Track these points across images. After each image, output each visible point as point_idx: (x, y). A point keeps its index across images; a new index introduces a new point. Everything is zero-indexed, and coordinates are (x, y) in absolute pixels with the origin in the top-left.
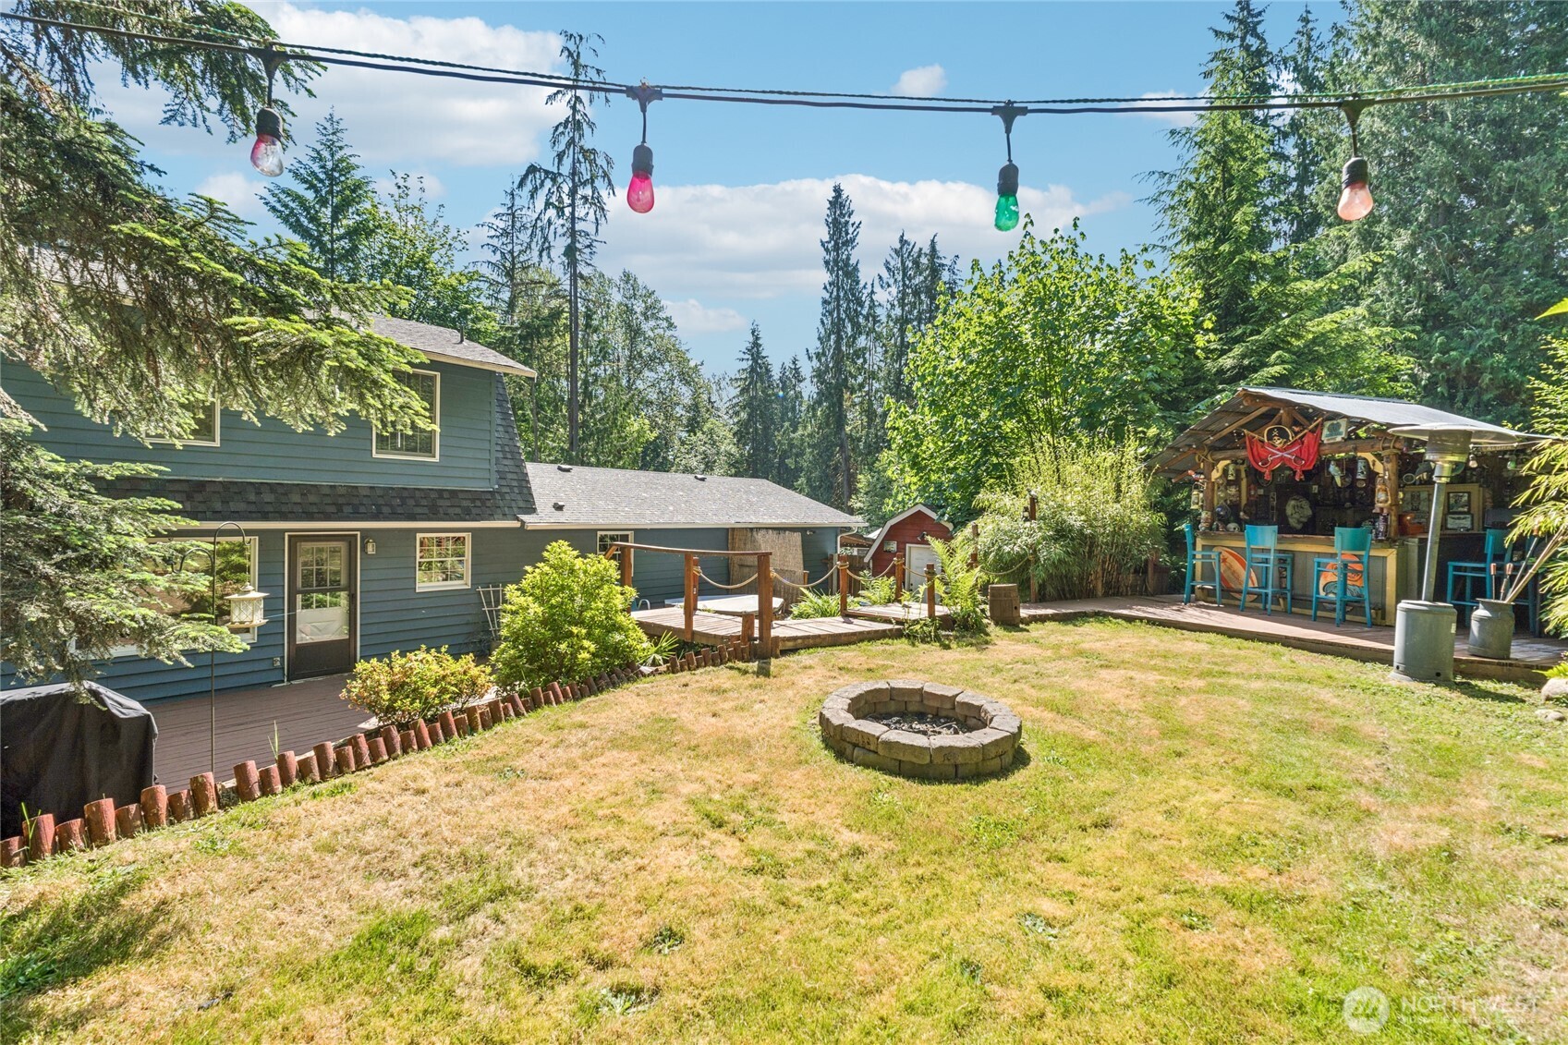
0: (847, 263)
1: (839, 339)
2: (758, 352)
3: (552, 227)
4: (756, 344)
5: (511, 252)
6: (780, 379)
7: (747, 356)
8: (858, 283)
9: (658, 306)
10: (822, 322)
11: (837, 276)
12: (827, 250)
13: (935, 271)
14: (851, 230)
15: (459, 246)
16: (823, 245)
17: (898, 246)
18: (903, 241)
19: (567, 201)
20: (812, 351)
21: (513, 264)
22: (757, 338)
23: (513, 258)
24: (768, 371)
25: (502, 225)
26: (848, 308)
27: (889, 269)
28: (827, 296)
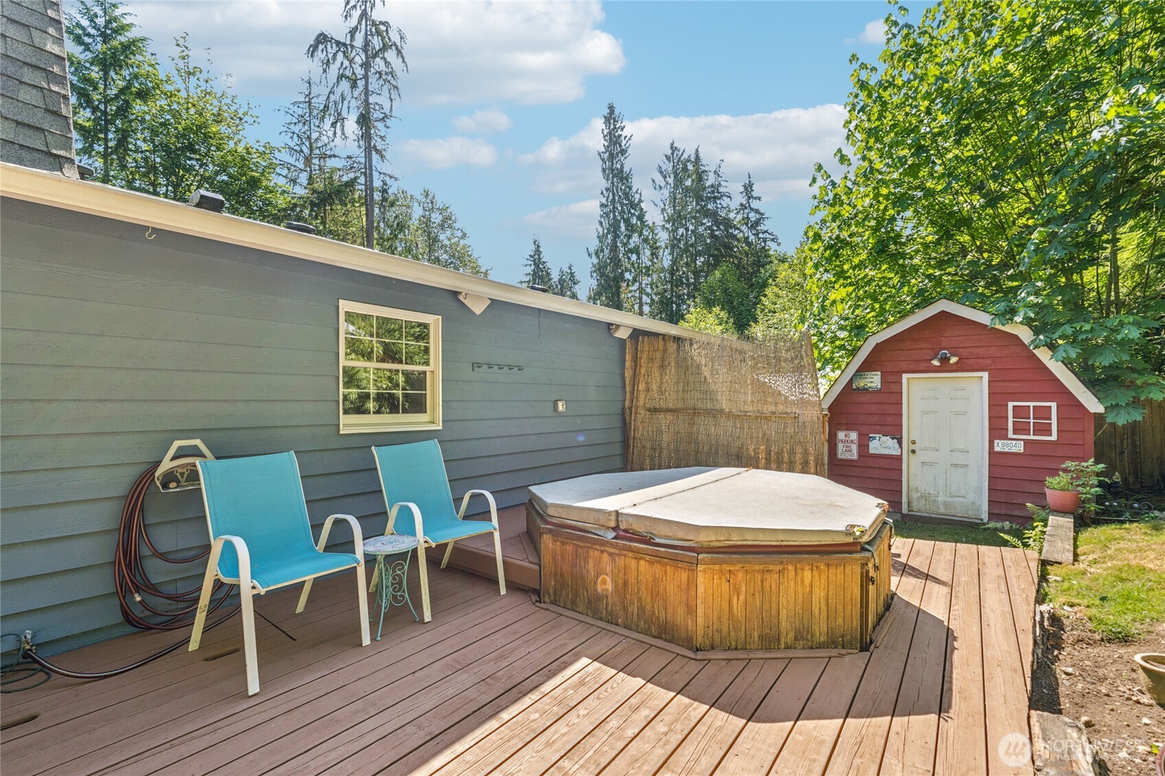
0: (621, 171)
1: (616, 236)
2: (539, 259)
3: (346, 103)
4: (538, 251)
5: (309, 138)
6: (560, 280)
7: (530, 262)
8: (630, 189)
9: (453, 218)
10: (601, 223)
11: (612, 183)
12: (603, 160)
13: (700, 176)
14: (624, 143)
15: (251, 120)
16: (599, 154)
17: (669, 152)
18: (673, 148)
19: (360, 72)
20: (592, 250)
21: (311, 150)
22: (538, 246)
23: (311, 144)
24: (548, 274)
25: (300, 112)
26: (623, 211)
27: (661, 173)
28: (604, 201)
